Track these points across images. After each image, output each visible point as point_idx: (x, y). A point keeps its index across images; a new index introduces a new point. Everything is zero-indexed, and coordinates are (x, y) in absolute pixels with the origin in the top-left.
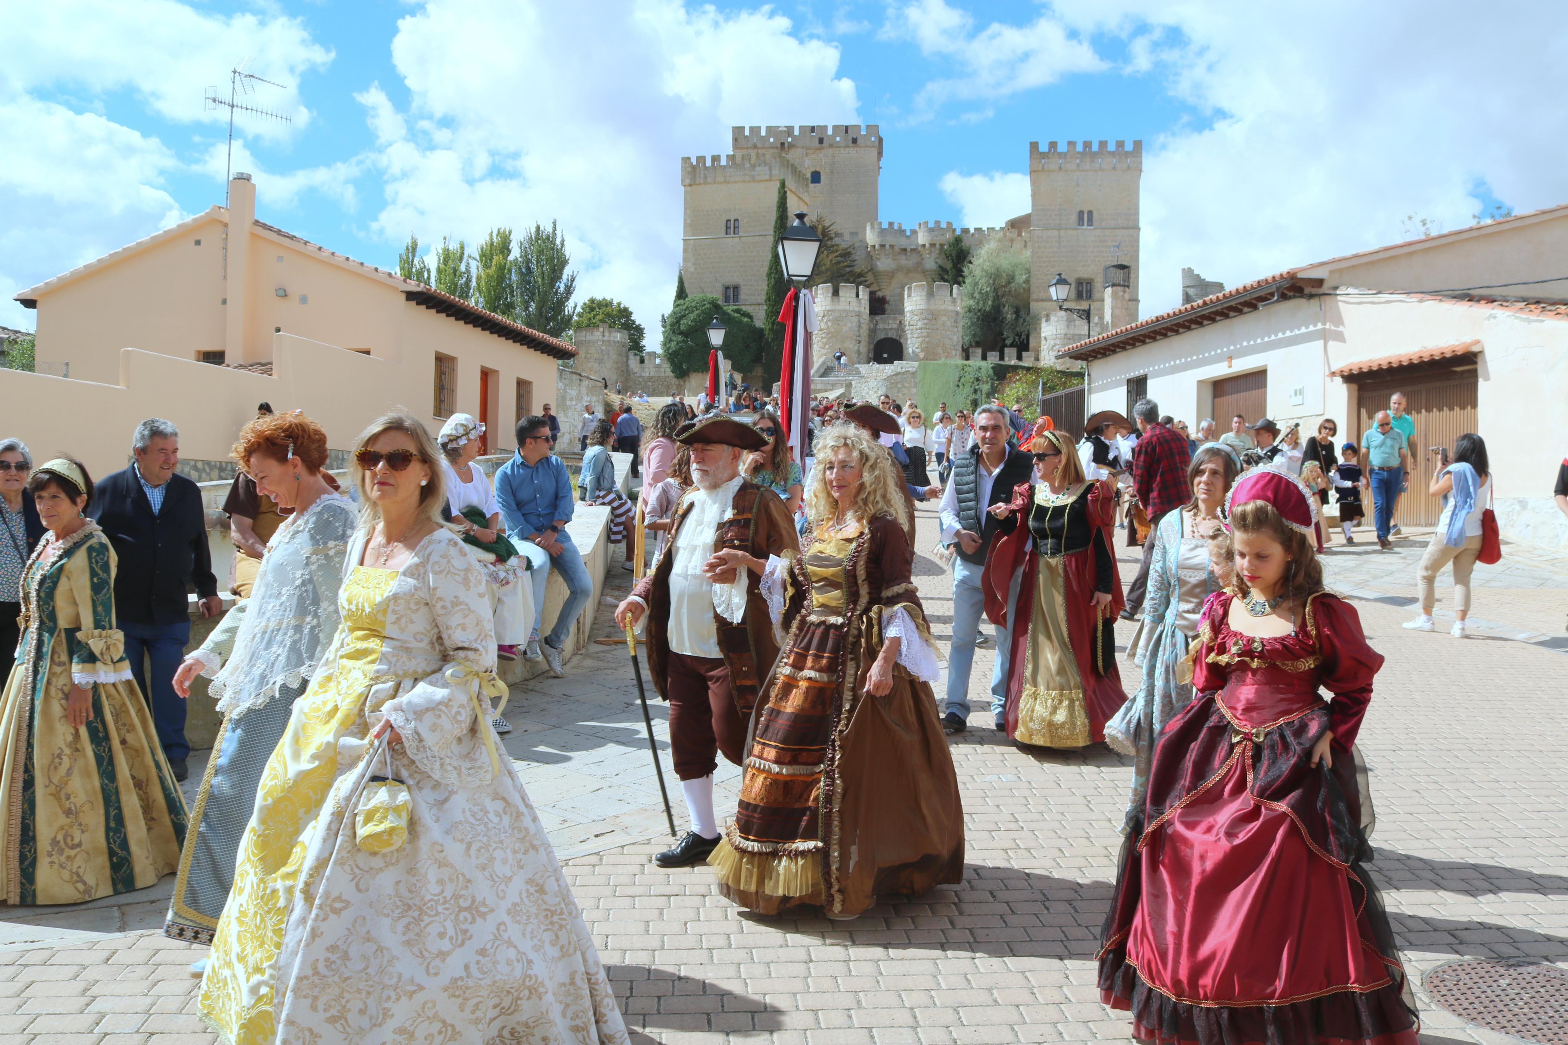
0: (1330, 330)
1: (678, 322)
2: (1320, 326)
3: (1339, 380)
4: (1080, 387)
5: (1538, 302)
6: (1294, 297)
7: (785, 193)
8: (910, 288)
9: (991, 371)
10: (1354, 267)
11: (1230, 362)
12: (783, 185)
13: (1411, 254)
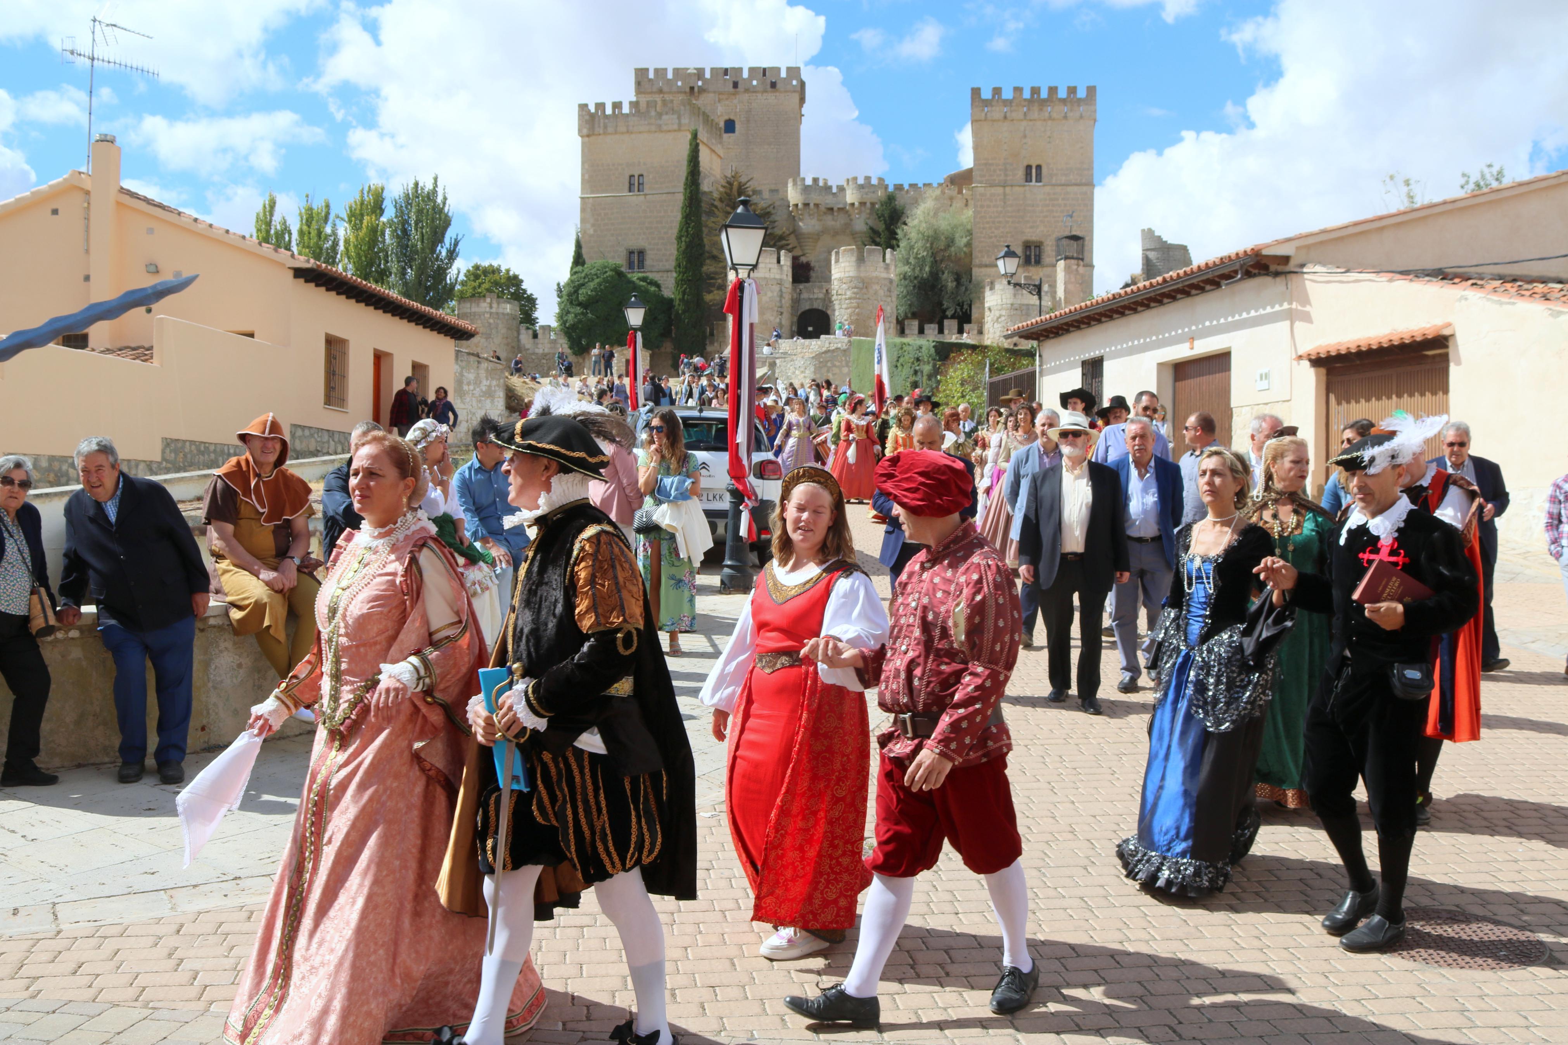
0: (1296, 310)
1: (576, 292)
2: (1286, 306)
3: (1306, 364)
4: (1030, 368)
5: (1514, 280)
6: (1260, 275)
7: (697, 145)
8: (837, 253)
9: (933, 350)
10: (1322, 243)
11: (1192, 343)
12: (695, 136)
13: (1382, 229)
